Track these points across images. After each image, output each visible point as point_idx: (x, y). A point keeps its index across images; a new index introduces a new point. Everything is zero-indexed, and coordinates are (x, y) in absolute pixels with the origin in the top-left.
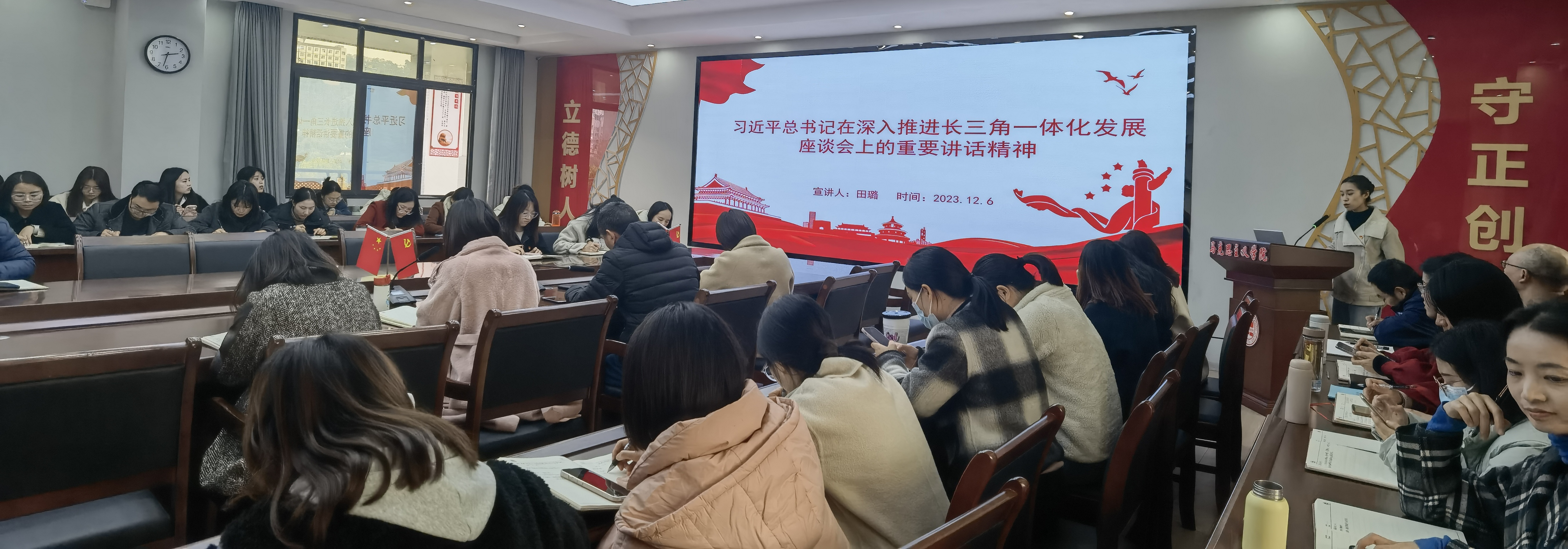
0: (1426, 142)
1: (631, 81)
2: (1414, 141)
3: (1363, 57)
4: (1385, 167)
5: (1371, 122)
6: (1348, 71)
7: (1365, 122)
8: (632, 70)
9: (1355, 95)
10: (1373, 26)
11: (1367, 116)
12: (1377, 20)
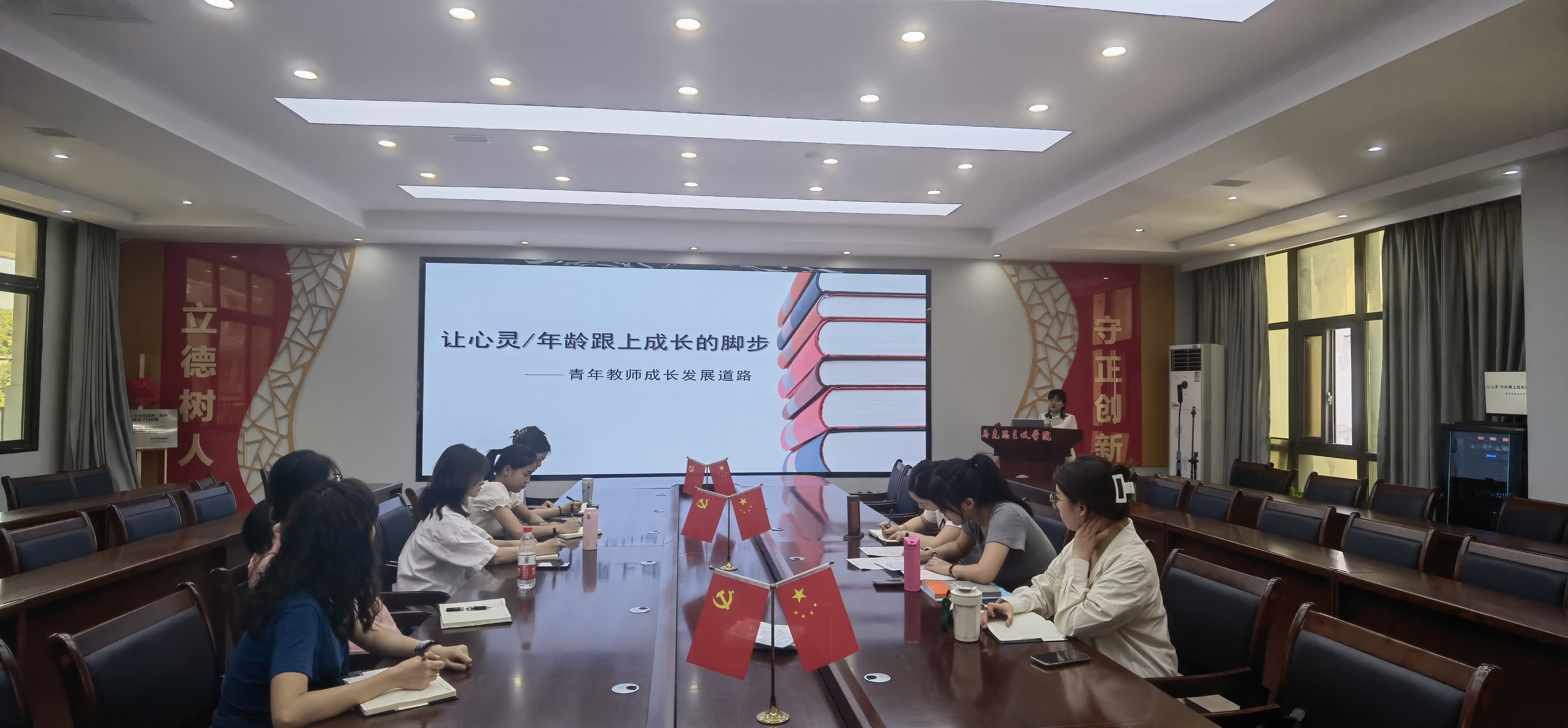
0: (1072, 355)
1: (310, 282)
2: (1066, 356)
3: (1036, 300)
4: (1052, 372)
5: (1042, 343)
6: (1028, 307)
7: (1039, 342)
8: (313, 267)
9: (1033, 323)
10: (1040, 279)
11: (1040, 338)
12: (1042, 274)
